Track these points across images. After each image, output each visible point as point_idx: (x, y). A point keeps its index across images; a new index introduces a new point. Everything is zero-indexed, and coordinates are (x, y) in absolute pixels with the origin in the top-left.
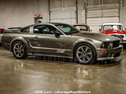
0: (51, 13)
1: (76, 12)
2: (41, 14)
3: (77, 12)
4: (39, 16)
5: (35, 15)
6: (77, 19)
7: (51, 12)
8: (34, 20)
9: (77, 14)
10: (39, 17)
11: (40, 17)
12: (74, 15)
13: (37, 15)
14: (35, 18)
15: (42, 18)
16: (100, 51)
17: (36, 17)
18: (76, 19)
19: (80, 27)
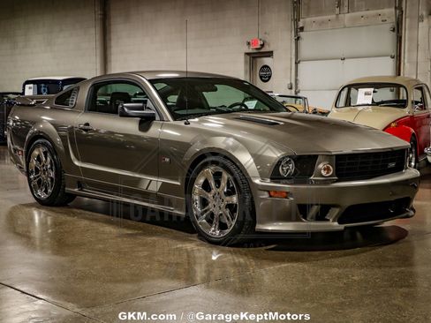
0: (301, 34)
1: (394, 30)
2: (268, 39)
3: (398, 29)
4: (263, 46)
5: (249, 43)
6: (398, 58)
7: (302, 29)
8: (246, 62)
9: (401, 38)
10: (262, 50)
11: (266, 49)
12: (387, 42)
13: (255, 43)
14: (247, 54)
15: (270, 54)
16: (269, 192)
17: (250, 51)
18: (393, 57)
19: (374, 92)
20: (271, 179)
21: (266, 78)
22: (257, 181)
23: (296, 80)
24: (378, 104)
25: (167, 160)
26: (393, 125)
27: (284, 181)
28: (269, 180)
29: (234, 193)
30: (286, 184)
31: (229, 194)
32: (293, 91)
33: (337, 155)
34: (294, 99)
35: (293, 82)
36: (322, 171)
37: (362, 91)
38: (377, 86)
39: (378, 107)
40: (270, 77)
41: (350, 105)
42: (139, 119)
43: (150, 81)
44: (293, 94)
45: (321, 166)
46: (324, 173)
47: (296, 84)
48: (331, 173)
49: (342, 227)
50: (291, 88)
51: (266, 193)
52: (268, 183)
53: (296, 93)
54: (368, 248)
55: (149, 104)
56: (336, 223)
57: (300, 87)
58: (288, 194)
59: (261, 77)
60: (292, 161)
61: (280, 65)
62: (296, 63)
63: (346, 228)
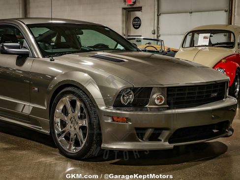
4: (135, 3)
5: (125, 1)
6: (230, 12)
8: (123, 14)
10: (135, 6)
11: (137, 5)
13: (129, 0)
14: (124, 9)
15: (140, 9)
16: (112, 117)
17: (126, 6)
18: (226, 11)
19: (210, 36)
20: (114, 106)
21: (137, 26)
22: (103, 108)
23: (158, 27)
24: (213, 45)
25: (36, 89)
26: (223, 61)
27: (125, 108)
28: (112, 108)
29: (85, 118)
30: (127, 111)
31: (81, 118)
32: (156, 35)
33: (168, 88)
34: (156, 41)
35: (156, 29)
36: (156, 101)
37: (201, 36)
38: (213, 32)
39: (213, 48)
40: (140, 25)
41: (193, 46)
42: (17, 56)
43: (28, 26)
44: (156, 38)
45: (155, 96)
46: (157, 102)
47: (158, 31)
48: (163, 102)
49: (172, 146)
50: (154, 34)
51: (110, 118)
52: (111, 110)
53: (158, 37)
54: (193, 163)
55: (25, 44)
56: (167, 143)
57: (161, 32)
58: (128, 120)
59: (134, 26)
60: (132, 92)
61: (146, 17)
62: (158, 16)
63: (174, 146)
